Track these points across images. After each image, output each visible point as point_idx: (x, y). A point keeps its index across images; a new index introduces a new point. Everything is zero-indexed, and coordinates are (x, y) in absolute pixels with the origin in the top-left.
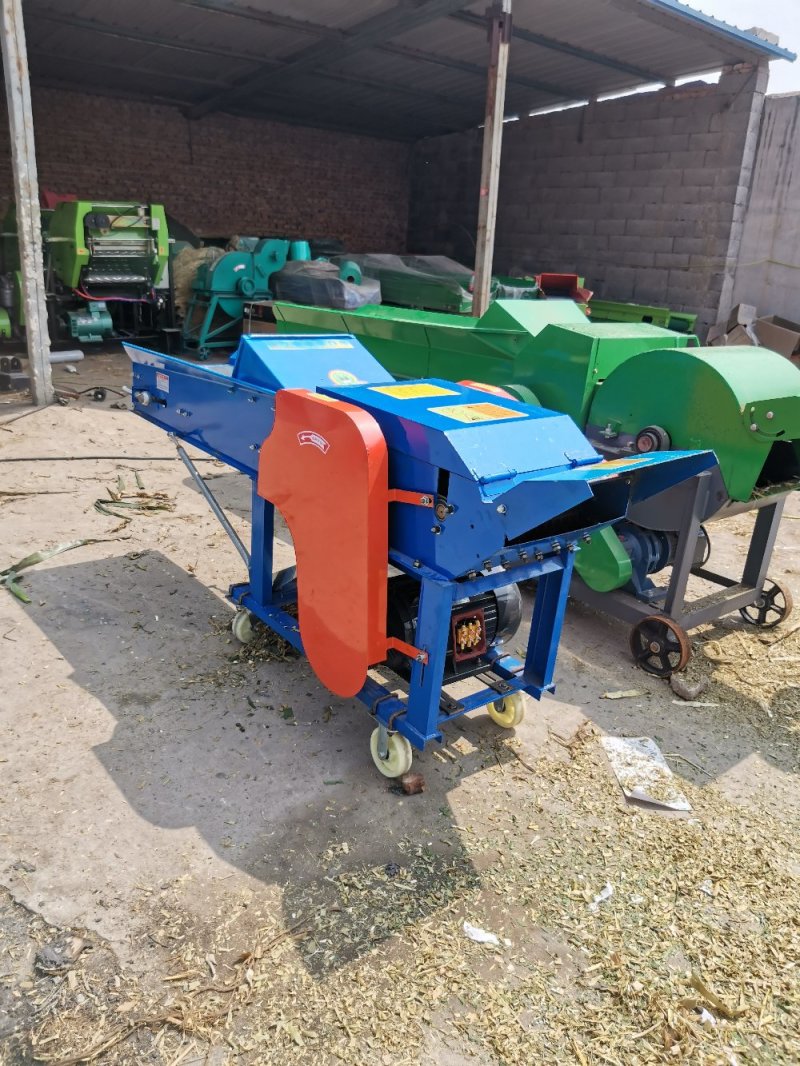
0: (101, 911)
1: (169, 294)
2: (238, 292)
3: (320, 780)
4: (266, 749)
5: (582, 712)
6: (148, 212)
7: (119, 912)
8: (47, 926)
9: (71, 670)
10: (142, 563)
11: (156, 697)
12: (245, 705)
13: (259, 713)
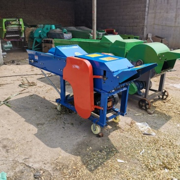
0: (45, 165)
1: (24, 38)
2: (40, 37)
3: (82, 136)
4: (70, 131)
5: (131, 118)
6: (19, 20)
7: (49, 165)
8: (34, 169)
9: (25, 120)
10: (33, 97)
11: (44, 124)
12: (63, 123)
13: (67, 125)
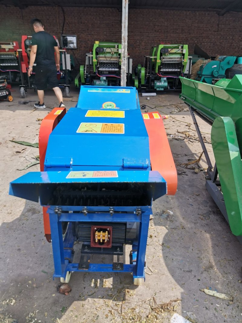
2: (212, 75)
5: (182, 293)
6: (182, 47)
